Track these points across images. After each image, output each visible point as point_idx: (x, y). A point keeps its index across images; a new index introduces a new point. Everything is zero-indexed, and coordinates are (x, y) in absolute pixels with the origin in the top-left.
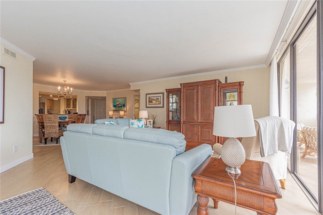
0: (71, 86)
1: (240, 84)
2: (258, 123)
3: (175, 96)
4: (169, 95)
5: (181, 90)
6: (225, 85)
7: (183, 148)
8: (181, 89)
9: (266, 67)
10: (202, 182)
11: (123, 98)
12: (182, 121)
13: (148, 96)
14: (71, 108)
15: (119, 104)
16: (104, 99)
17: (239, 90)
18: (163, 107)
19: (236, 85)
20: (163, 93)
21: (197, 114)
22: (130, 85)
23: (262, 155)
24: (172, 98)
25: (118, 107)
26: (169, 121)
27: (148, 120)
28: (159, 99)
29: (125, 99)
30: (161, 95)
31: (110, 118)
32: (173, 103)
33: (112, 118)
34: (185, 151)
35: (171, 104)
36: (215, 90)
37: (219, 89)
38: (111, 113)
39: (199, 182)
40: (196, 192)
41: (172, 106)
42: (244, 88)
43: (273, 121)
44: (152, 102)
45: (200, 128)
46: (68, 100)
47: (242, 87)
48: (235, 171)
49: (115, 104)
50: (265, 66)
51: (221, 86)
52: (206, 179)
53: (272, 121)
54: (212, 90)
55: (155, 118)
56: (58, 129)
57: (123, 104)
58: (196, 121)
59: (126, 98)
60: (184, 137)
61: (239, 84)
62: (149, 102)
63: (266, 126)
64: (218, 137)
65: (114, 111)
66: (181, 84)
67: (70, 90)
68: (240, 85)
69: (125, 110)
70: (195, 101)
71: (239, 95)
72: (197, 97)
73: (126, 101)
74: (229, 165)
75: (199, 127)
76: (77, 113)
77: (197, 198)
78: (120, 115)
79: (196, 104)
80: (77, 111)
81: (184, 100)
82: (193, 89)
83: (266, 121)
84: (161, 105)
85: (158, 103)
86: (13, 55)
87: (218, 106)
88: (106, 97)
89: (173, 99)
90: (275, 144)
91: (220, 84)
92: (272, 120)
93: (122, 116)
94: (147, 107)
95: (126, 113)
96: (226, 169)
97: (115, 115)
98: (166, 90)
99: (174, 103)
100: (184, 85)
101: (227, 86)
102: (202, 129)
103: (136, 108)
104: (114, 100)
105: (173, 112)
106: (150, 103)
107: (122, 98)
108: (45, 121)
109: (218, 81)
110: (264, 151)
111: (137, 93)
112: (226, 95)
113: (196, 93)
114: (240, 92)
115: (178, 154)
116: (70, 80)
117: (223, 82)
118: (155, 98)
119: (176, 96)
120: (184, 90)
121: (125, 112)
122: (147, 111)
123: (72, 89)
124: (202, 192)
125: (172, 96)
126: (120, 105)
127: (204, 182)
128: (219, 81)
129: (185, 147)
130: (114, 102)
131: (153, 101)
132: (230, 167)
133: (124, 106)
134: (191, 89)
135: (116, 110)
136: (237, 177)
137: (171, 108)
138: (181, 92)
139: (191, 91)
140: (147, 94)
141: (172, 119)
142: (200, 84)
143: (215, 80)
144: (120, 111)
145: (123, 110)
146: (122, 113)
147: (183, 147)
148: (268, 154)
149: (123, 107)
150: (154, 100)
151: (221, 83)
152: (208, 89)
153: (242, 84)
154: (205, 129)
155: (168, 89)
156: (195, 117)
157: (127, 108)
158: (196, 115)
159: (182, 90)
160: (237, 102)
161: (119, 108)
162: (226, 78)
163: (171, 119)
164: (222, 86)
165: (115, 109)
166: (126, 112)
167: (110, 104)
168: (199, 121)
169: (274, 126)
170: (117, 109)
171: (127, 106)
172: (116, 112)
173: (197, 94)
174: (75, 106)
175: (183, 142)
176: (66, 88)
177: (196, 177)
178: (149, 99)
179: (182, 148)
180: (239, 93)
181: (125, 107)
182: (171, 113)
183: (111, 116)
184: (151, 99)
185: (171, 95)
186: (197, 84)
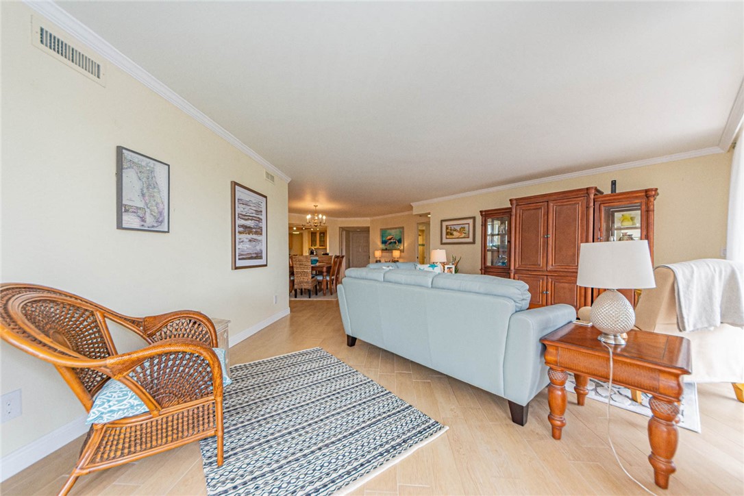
0: (324, 212)
1: (648, 195)
2: (672, 271)
3: (497, 224)
4: (486, 221)
5: (511, 211)
6: (611, 198)
7: (526, 304)
8: (510, 208)
9: (722, 151)
10: (557, 350)
11: (399, 228)
12: (512, 268)
13: (445, 224)
14: (318, 246)
15: (390, 239)
16: (366, 230)
17: (644, 207)
18: (474, 242)
19: (637, 197)
20: (474, 218)
21: (545, 255)
22: (412, 207)
23: (681, 327)
24: (493, 225)
25: (390, 243)
26: (485, 268)
27: (446, 267)
28: (466, 229)
29: (401, 230)
30: (471, 221)
31: (377, 262)
32: (493, 235)
33: (380, 261)
34: (528, 309)
35: (489, 238)
36: (588, 208)
37: (597, 206)
38: (378, 254)
39: (550, 350)
40: (547, 363)
41: (492, 241)
42: (658, 204)
43: (710, 268)
44: (452, 234)
45: (552, 282)
46: (313, 234)
47: (652, 199)
48: (615, 340)
49: (384, 239)
50: (717, 150)
51: (601, 199)
52: (563, 346)
53: (708, 268)
54: (579, 209)
55: (458, 263)
56: (310, 277)
57: (398, 238)
58: (542, 268)
59: (403, 228)
60: (527, 287)
61: (644, 194)
62: (447, 234)
63: (692, 276)
64: (592, 289)
66: (511, 200)
67: (322, 219)
68: (648, 197)
69: (402, 248)
70: (542, 230)
71: (644, 218)
72: (546, 225)
73: (402, 233)
74: (603, 331)
75: (550, 280)
76: (327, 254)
77: (549, 371)
78: (394, 257)
79: (544, 237)
80: (328, 252)
81: (518, 229)
82: (537, 209)
83: (692, 268)
84: (470, 240)
85: (463, 235)
86: (272, 178)
87: (593, 241)
88: (369, 227)
89: (494, 227)
90: (712, 310)
91: (600, 195)
92: (708, 265)
93: (396, 259)
94: (442, 244)
95: (403, 254)
96: (599, 338)
97: (384, 257)
98: (481, 212)
99: (496, 235)
100: (518, 202)
101: (614, 199)
102: (556, 284)
103: (420, 245)
104: (383, 232)
105: (492, 251)
106: (448, 237)
107: (396, 228)
108: (294, 266)
109: (593, 191)
110: (686, 320)
111: (423, 220)
112: (613, 216)
113: (544, 216)
114: (648, 211)
115: (518, 310)
116: (324, 204)
117: (607, 191)
118: (458, 228)
119: (499, 222)
120: (518, 211)
121: (402, 251)
122: (444, 251)
123: (324, 217)
124: (556, 363)
125: (492, 222)
126: (392, 241)
127: (560, 349)
128: (597, 190)
129: (529, 301)
130: (382, 236)
131: (455, 233)
132: (606, 334)
133: (400, 241)
134: (535, 209)
135: (386, 249)
136: (619, 350)
137: (489, 245)
138: (511, 215)
139: (532, 212)
140: (442, 221)
141: (492, 264)
142: (555, 197)
143: (587, 189)
144: (394, 251)
145: (399, 249)
146: (396, 254)
147: (526, 301)
148: (695, 326)
149: (397, 244)
150: (455, 230)
151: (602, 193)
152: (569, 206)
153: (653, 193)
154: (561, 285)
155: (485, 211)
156: (541, 262)
157: (405, 245)
158: (543, 257)
159: (514, 211)
160: (639, 230)
161: (391, 245)
162: (614, 183)
163: (489, 264)
164: (602, 201)
165: (384, 248)
166: (404, 252)
167: (376, 239)
168: (550, 268)
169: (713, 277)
170: (388, 247)
171: (405, 242)
172: (387, 252)
173: (546, 217)
174: (323, 243)
175: (525, 294)
176: (318, 216)
177: (546, 343)
178: (447, 228)
179: (524, 302)
180: (645, 214)
181: (401, 243)
182: (489, 255)
183: (378, 259)
184: (451, 230)
185: (489, 220)
186: (545, 199)
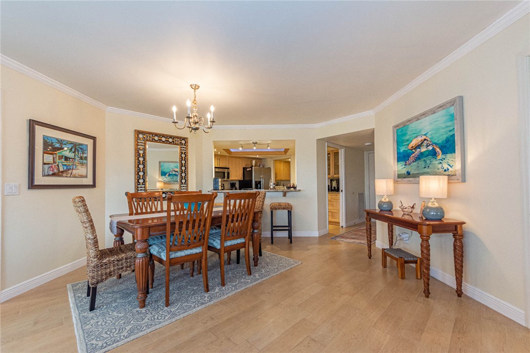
15: (419, 146)
25: (418, 158)
38: (383, 186)
49: (402, 149)
57: (440, 138)
65: (400, 176)
69: (458, 166)
78: (423, 195)
88: (374, 130)
95: (459, 188)
126: (423, 149)
130: (399, 142)
135: (408, 173)
149: (440, 156)
157: (471, 157)
161: (421, 163)
165: (404, 171)
166: (464, 181)
167: (386, 155)
170: (413, 168)
172: (410, 182)
181: (453, 151)
183: (385, 199)
